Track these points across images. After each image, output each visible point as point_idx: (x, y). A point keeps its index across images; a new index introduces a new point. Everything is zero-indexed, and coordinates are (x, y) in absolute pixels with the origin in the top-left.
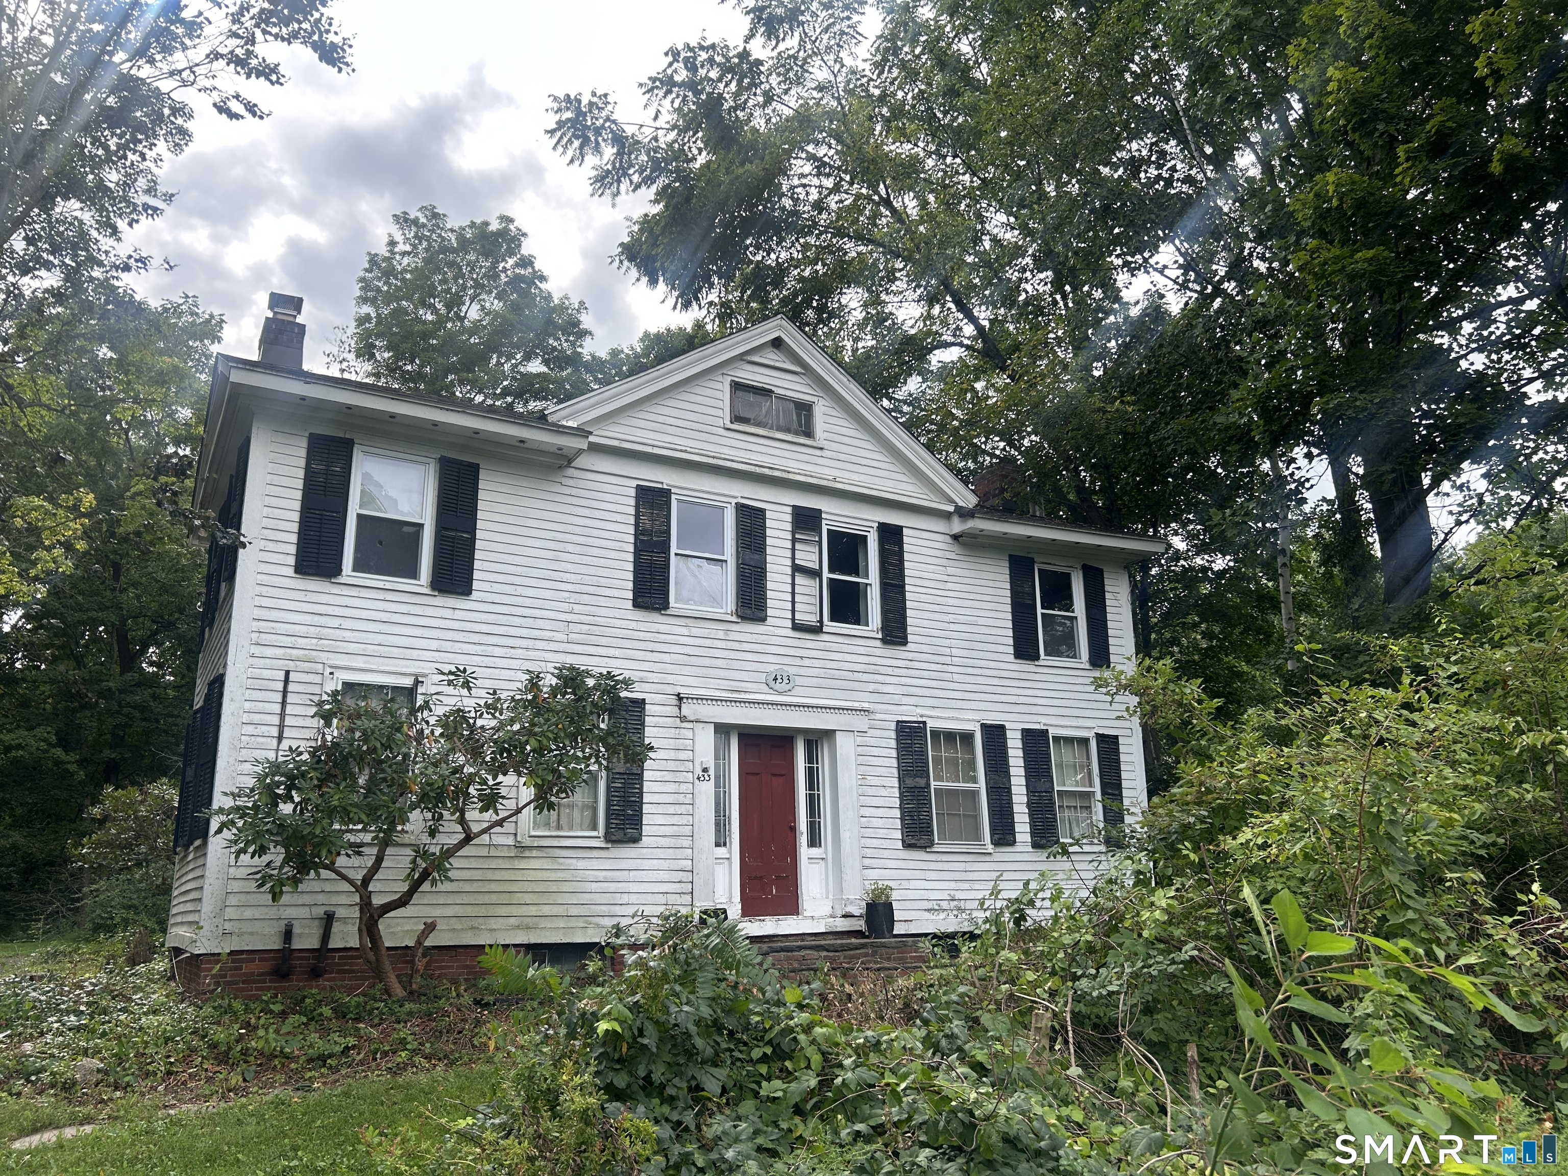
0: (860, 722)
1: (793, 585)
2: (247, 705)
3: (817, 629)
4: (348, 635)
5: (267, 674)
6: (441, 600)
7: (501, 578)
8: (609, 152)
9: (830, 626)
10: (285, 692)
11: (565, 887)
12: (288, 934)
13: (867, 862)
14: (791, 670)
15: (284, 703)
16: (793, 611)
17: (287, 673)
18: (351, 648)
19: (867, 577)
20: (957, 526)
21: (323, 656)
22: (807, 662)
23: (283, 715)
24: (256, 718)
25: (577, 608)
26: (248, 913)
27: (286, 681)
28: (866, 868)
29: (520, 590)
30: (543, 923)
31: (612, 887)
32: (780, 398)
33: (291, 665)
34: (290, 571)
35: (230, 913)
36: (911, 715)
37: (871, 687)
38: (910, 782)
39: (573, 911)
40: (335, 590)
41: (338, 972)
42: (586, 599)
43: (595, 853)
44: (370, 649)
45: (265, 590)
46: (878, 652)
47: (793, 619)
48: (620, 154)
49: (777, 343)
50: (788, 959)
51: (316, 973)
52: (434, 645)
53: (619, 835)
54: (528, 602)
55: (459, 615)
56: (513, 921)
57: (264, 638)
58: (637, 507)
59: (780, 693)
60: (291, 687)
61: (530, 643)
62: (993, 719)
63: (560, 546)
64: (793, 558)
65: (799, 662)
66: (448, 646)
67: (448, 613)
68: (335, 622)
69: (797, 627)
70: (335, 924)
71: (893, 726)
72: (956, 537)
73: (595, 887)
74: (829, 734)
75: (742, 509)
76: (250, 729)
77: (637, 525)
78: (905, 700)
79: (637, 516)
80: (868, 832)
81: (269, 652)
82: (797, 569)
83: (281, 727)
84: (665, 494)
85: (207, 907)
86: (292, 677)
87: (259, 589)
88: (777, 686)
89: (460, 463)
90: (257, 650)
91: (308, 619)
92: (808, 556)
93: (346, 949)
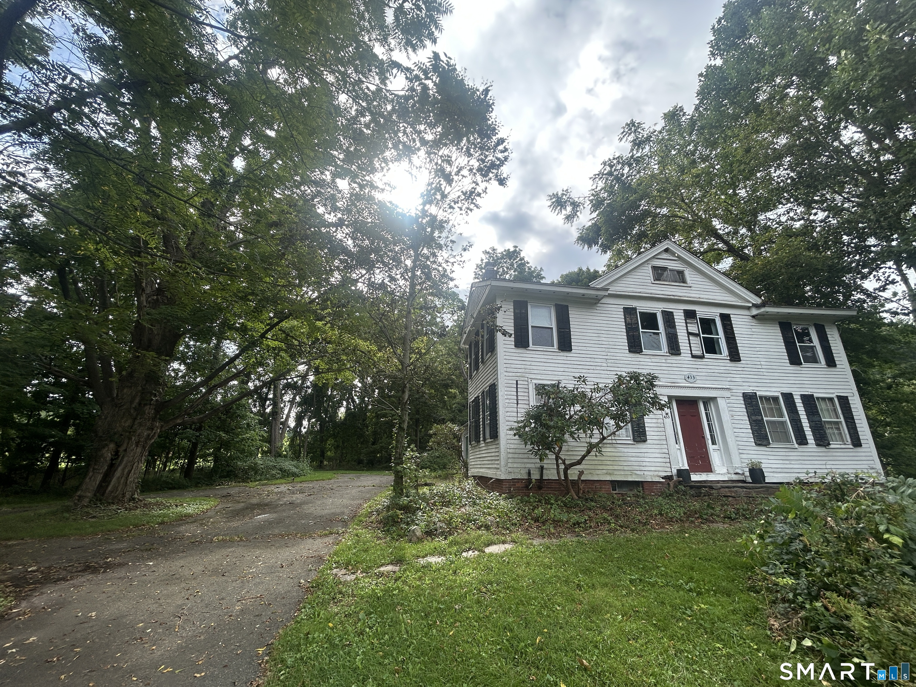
0: (727, 394)
1: (689, 340)
2: (506, 393)
3: (702, 357)
4: (534, 367)
5: (511, 382)
6: (562, 354)
7: (581, 344)
8: (569, 209)
9: (707, 355)
10: (517, 388)
11: (622, 459)
12: (529, 474)
13: (741, 451)
14: (694, 374)
15: (517, 392)
16: (691, 350)
17: (517, 381)
18: (536, 372)
19: (718, 335)
20: (755, 312)
21: (527, 375)
22: (700, 370)
23: (517, 396)
24: (509, 397)
25: (609, 354)
26: (515, 465)
27: (517, 384)
28: (740, 454)
29: (588, 349)
30: (616, 473)
31: (639, 459)
32: (670, 270)
33: (517, 378)
34: (513, 346)
35: (510, 465)
36: (749, 390)
37: (729, 379)
38: (754, 418)
39: (626, 468)
40: (527, 352)
41: (547, 488)
42: (611, 350)
43: (630, 446)
44: (542, 372)
45: (507, 354)
46: (729, 365)
47: (691, 353)
48: (573, 209)
49: (667, 250)
50: (730, 491)
51: (540, 488)
52: (562, 369)
53: (639, 439)
54: (591, 353)
55: (569, 358)
56: (604, 471)
57: (508, 370)
58: (624, 315)
59: (691, 383)
60: (519, 386)
61: (594, 367)
62: (786, 390)
63: (599, 332)
64: (687, 330)
65: (697, 370)
66: (567, 370)
67: (565, 358)
68: (529, 363)
69: (693, 356)
70: (544, 471)
71: (741, 395)
72: (753, 317)
73: (632, 459)
74: (714, 399)
75: (664, 312)
76: (507, 401)
77: (625, 322)
78: (744, 384)
79: (625, 318)
80: (739, 439)
81: (511, 374)
82: (689, 334)
83: (517, 400)
84: (635, 309)
85: (503, 463)
86: (519, 382)
87: (504, 353)
88: (690, 380)
89: (562, 305)
90: (507, 374)
91: (521, 362)
92: (694, 328)
93: (549, 480)
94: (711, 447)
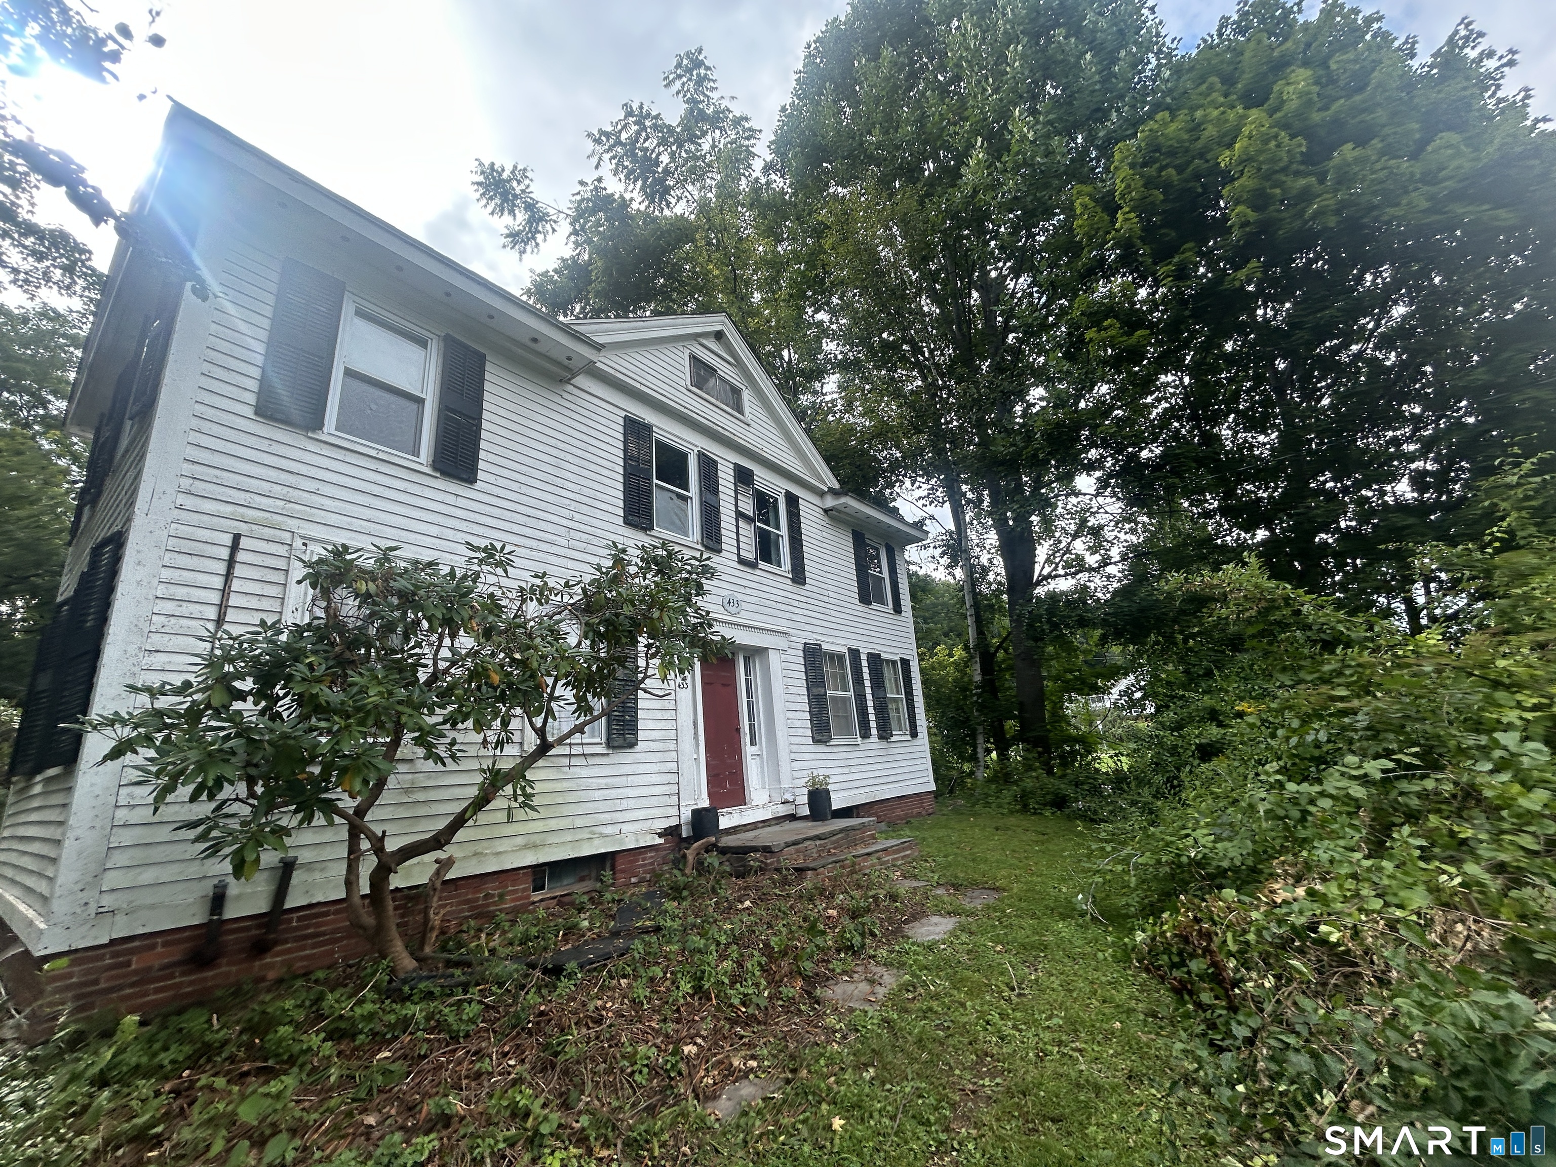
0: (781, 642)
1: (737, 527)
2: (166, 574)
3: (753, 565)
4: (328, 503)
5: (203, 535)
6: (441, 484)
7: (506, 473)
9: (762, 565)
10: (231, 563)
11: (571, 798)
12: (218, 900)
13: (793, 756)
14: (740, 597)
15: (228, 576)
16: (738, 548)
17: (237, 538)
18: (333, 519)
19: (778, 528)
20: (830, 502)
21: (292, 524)
22: (748, 591)
23: (225, 592)
24: (181, 592)
25: (577, 517)
26: (148, 876)
27: (235, 547)
28: (793, 761)
29: (524, 489)
30: (552, 839)
31: (613, 793)
32: (722, 379)
33: (242, 528)
34: (249, 412)
35: (111, 880)
36: (812, 638)
37: (787, 615)
38: (815, 691)
39: (579, 822)
40: (312, 446)
41: (297, 939)
42: (585, 509)
43: (597, 760)
44: (357, 524)
45: (205, 426)
46: (790, 588)
47: (738, 555)
49: (719, 336)
51: (261, 946)
52: (434, 531)
53: (619, 741)
54: (533, 502)
55: (461, 502)
56: (520, 841)
57: (199, 488)
58: (625, 435)
59: (732, 615)
60: (241, 556)
61: (534, 544)
62: (854, 645)
63: (561, 455)
64: (736, 506)
65: (742, 590)
66: (449, 533)
67: (450, 499)
68: (311, 485)
69: (742, 561)
70: (297, 876)
71: (801, 647)
72: (826, 511)
73: (598, 795)
74: (761, 651)
75: (702, 457)
76: (170, 607)
77: (625, 451)
78: (807, 627)
79: (625, 443)
80: (792, 731)
81: (208, 506)
82: (740, 515)
83: (223, 607)
84: (648, 428)
86: (244, 543)
87: (195, 423)
88: (730, 609)
89: (467, 348)
90: (187, 502)
91: (273, 474)
92: (748, 506)
93: (310, 906)
94: (749, 750)
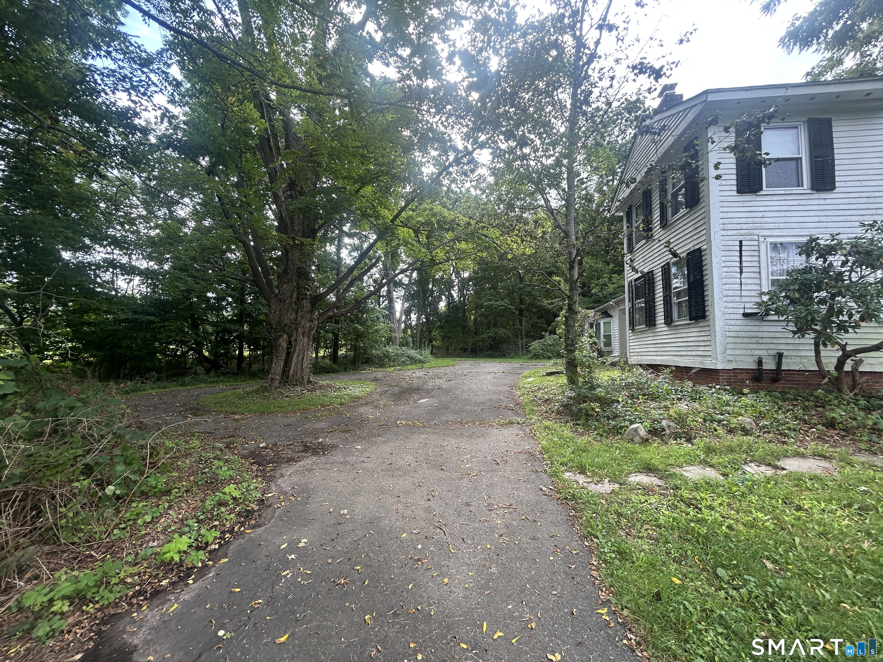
2: (723, 259)
4: (768, 220)
5: (730, 243)
6: (817, 196)
7: (851, 178)
10: (741, 251)
12: (760, 362)
15: (741, 256)
17: (741, 242)
18: (771, 226)
21: (757, 232)
23: (741, 262)
24: (728, 264)
26: (737, 352)
27: (741, 246)
29: (864, 183)
33: (741, 238)
34: (735, 193)
35: (729, 352)
40: (759, 198)
41: (786, 381)
44: (782, 226)
45: (724, 204)
51: (775, 380)
52: (816, 219)
54: (869, 189)
55: (828, 202)
57: (727, 227)
60: (743, 248)
66: (824, 219)
67: (822, 202)
68: (761, 215)
70: (784, 360)
76: (726, 269)
81: (730, 233)
83: (741, 268)
85: (719, 349)
86: (744, 243)
87: (721, 204)
89: (821, 120)
90: (724, 233)
91: (747, 215)
93: (789, 370)
